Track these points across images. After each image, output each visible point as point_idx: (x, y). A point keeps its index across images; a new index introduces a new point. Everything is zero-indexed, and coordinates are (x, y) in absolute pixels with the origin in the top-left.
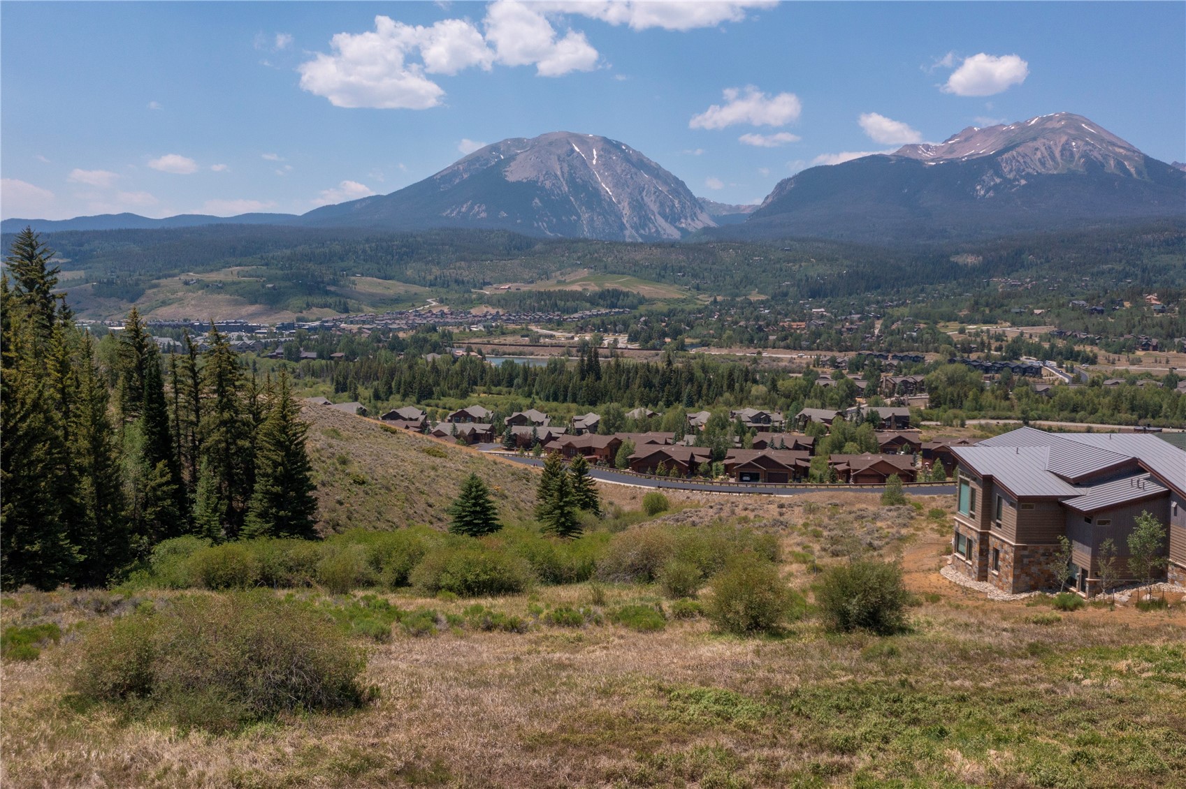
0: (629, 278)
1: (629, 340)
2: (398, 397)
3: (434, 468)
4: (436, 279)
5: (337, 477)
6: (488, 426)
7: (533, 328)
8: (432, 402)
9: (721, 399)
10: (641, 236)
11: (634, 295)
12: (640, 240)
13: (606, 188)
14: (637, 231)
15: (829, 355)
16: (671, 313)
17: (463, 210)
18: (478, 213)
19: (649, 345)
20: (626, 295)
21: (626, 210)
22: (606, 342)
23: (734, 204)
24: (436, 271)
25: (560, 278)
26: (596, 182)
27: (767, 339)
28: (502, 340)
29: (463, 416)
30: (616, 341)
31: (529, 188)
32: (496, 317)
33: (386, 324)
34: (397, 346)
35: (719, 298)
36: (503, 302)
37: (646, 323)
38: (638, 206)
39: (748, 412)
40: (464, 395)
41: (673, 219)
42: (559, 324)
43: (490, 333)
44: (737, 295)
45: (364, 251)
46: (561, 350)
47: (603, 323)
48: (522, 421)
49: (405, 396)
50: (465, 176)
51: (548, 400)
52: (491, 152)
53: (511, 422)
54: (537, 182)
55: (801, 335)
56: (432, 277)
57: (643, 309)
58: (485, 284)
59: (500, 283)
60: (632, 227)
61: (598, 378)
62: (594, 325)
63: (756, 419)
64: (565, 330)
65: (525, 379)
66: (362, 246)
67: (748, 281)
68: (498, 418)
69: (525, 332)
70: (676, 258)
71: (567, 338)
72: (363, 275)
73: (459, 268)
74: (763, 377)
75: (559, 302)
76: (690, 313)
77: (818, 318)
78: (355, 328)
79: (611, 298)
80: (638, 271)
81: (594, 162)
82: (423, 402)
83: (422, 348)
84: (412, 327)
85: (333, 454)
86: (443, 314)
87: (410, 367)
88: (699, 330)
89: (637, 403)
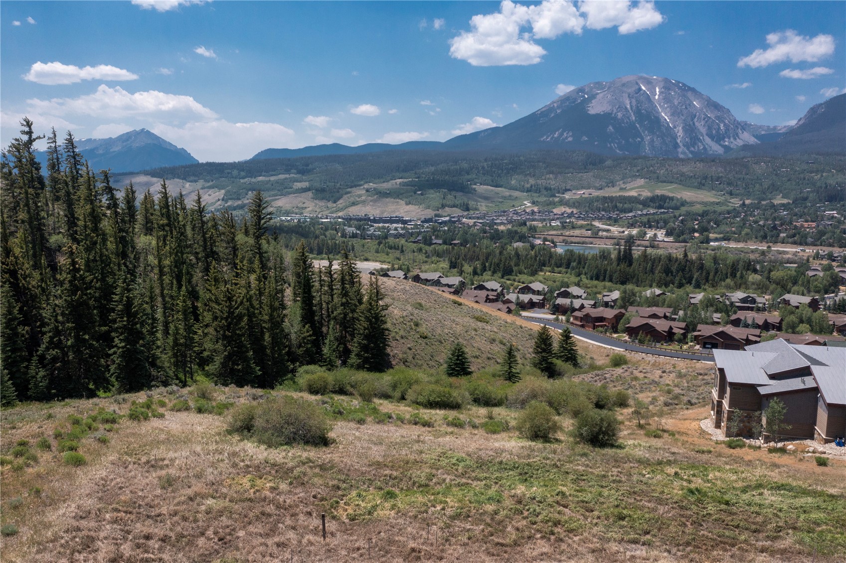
0: (675, 186)
1: (666, 235)
2: (490, 273)
3: (475, 330)
4: (531, 186)
5: (412, 333)
6: (541, 297)
7: (597, 224)
8: (512, 277)
9: (723, 283)
10: (691, 152)
11: (678, 199)
12: (690, 156)
13: (665, 116)
14: (688, 149)
15: (827, 250)
16: (704, 214)
17: (556, 136)
18: (567, 138)
19: (681, 239)
20: (672, 199)
21: (680, 132)
22: (648, 236)
23: (772, 126)
24: (532, 181)
25: (623, 186)
26: (658, 112)
27: (778, 236)
28: (571, 232)
29: (527, 290)
30: (655, 235)
31: (606, 118)
32: (571, 215)
33: (493, 219)
34: (496, 236)
35: (747, 202)
36: (577, 204)
37: (682, 222)
38: (690, 130)
39: (738, 295)
40: (534, 273)
41: (718, 138)
42: (615, 222)
43: (564, 227)
44: (764, 200)
45: (483, 168)
46: (613, 241)
47: (649, 221)
48: (566, 295)
49: (494, 272)
50: (558, 111)
51: (592, 279)
52: (578, 93)
53: (559, 295)
54: (612, 114)
55: (809, 233)
56: (529, 186)
57: (684, 209)
58: (567, 190)
59: (578, 189)
60: (684, 145)
61: (630, 264)
62: (641, 222)
63: (744, 300)
64: (620, 226)
65: (579, 263)
66: (482, 164)
67: (774, 189)
68: (551, 291)
69: (589, 227)
70: (716, 170)
71: (620, 232)
72: (481, 184)
73: (549, 179)
74: (762, 267)
75: (618, 204)
76: (720, 214)
77: (829, 219)
78: (471, 222)
79: (660, 201)
80: (684, 181)
81: (657, 97)
82: (505, 277)
83: (513, 238)
84: (510, 222)
85: (412, 320)
86: (533, 212)
87: (501, 253)
88: (723, 228)
89: (654, 284)
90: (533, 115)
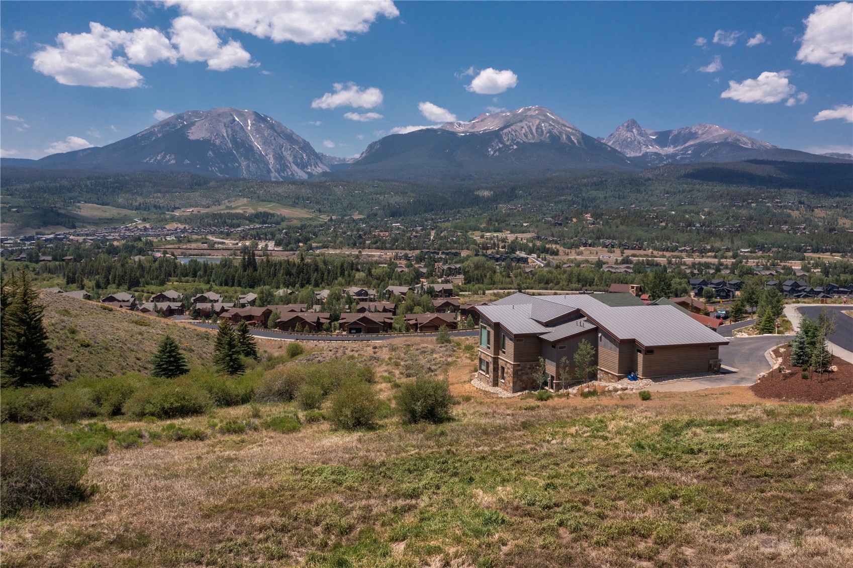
0: (274, 204)
1: (275, 245)
2: (114, 286)
3: (141, 334)
4: (140, 205)
5: (68, 342)
6: (179, 304)
7: (210, 237)
8: (139, 289)
9: (336, 282)
10: (282, 177)
11: (278, 216)
12: (281, 180)
13: (258, 145)
14: (279, 174)
15: (403, 252)
16: (303, 227)
17: (159, 158)
18: (169, 160)
19: (289, 248)
20: (273, 215)
21: (271, 160)
22: (260, 246)
23: (342, 158)
24: (140, 200)
25: (228, 204)
26: (251, 141)
27: (365, 243)
28: (188, 246)
29: (161, 298)
30: (267, 246)
31: (205, 144)
32: (184, 231)
33: (104, 236)
34: (113, 251)
35: (334, 217)
36: (188, 220)
37: (286, 233)
38: (279, 158)
39: (353, 290)
40: (162, 283)
41: (303, 166)
42: (228, 235)
43: (180, 241)
44: (345, 215)
45: (86, 186)
46: (229, 252)
47: (258, 234)
48: (203, 300)
49: (119, 285)
50: (160, 135)
51: (221, 285)
52: (177, 119)
53: (196, 301)
54: (210, 140)
55: (386, 240)
56: (137, 204)
57: (284, 224)
58: (175, 208)
59: (186, 207)
60: (275, 171)
61: (255, 270)
62: (251, 235)
63: (359, 294)
64: (232, 239)
65: (205, 272)
66: (84, 182)
67: (351, 207)
68: (187, 298)
69: (204, 241)
70: (305, 192)
71: (234, 244)
72: (86, 202)
73: (157, 197)
74: (363, 267)
75: (227, 220)
76: (315, 227)
77: (396, 230)
78: (81, 239)
79: (263, 218)
80: (281, 200)
81: (249, 128)
82: (133, 289)
83: (131, 252)
84: (123, 238)
85: (65, 327)
86: (146, 229)
87: (123, 265)
88: (321, 238)
89: (281, 286)
90: (134, 138)
